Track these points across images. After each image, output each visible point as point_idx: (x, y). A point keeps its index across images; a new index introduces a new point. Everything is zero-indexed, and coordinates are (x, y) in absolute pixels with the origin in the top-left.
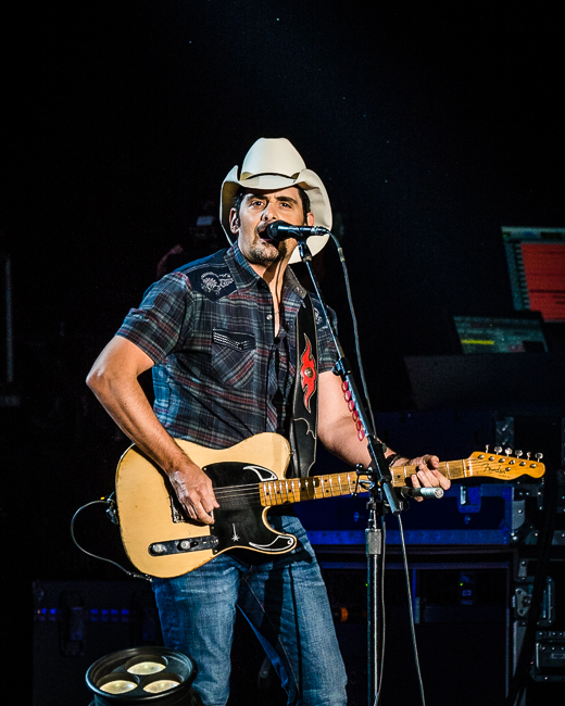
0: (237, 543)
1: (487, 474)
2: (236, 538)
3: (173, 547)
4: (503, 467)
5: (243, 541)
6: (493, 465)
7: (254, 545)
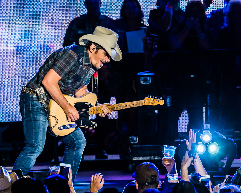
0: (82, 126)
1: (149, 104)
2: (82, 124)
3: (64, 127)
4: (153, 102)
5: (83, 125)
6: (151, 102)
7: (86, 126)
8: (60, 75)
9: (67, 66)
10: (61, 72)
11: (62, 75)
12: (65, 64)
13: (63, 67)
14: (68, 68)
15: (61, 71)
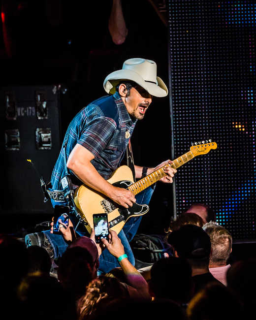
0: (130, 215)
1: (199, 154)
4: (203, 149)
5: (132, 213)
8: (91, 151)
9: (100, 137)
10: (91, 146)
11: (94, 151)
12: (96, 134)
13: (93, 139)
14: (102, 139)
15: (91, 144)
